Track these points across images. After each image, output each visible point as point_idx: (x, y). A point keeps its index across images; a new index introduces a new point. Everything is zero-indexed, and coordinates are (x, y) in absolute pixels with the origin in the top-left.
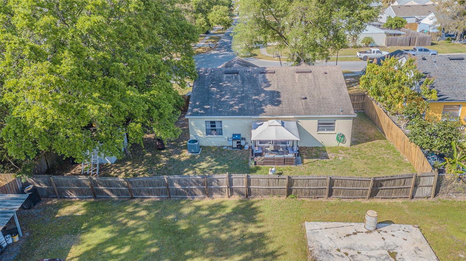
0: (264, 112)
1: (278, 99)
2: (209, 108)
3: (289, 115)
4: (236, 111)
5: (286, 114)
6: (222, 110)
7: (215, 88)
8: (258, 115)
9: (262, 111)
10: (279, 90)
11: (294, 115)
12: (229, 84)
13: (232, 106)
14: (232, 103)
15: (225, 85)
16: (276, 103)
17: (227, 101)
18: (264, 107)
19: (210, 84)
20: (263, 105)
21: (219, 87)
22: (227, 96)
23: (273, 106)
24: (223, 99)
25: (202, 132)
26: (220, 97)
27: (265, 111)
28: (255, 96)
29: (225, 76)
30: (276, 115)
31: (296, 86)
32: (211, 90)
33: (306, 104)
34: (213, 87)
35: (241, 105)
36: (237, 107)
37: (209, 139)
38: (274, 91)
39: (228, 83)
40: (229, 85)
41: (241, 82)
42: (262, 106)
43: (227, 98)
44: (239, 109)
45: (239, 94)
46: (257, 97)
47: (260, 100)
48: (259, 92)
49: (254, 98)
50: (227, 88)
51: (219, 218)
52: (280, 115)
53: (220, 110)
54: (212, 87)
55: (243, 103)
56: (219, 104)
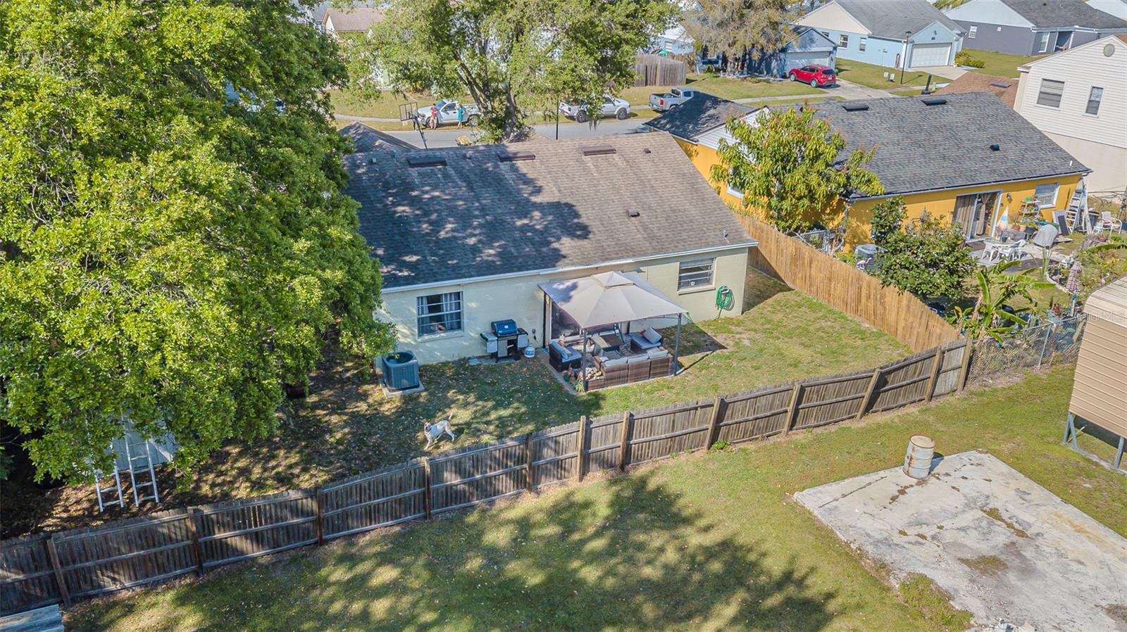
0: (564, 257)
1: (576, 221)
2: (418, 260)
3: (622, 258)
4: (493, 262)
5: (614, 256)
6: (455, 261)
7: (403, 205)
8: (554, 266)
9: (556, 257)
10: (569, 200)
11: (634, 256)
12: (437, 194)
13: (475, 250)
14: (472, 241)
15: (426, 196)
16: (579, 233)
17: (455, 238)
18: (556, 245)
19: (387, 197)
20: (549, 239)
21: (413, 202)
22: (449, 226)
23: (575, 239)
24: (442, 234)
25: (410, 329)
26: (431, 230)
27: (562, 253)
28: (520, 218)
29: (414, 172)
30: (596, 262)
31: (600, 187)
32: (395, 212)
33: (645, 227)
34: (399, 205)
35: (497, 244)
36: (492, 252)
37: (428, 345)
38: (559, 203)
39: (433, 190)
40: (438, 197)
41: (464, 184)
42: (550, 242)
43: (453, 230)
44: (499, 254)
45: (476, 217)
46: (526, 221)
47: (538, 227)
48: (525, 208)
49: (519, 223)
50: (438, 204)
51: (598, 534)
52: (604, 261)
53: (450, 262)
54: (394, 204)
55: (502, 239)
56: (440, 249)
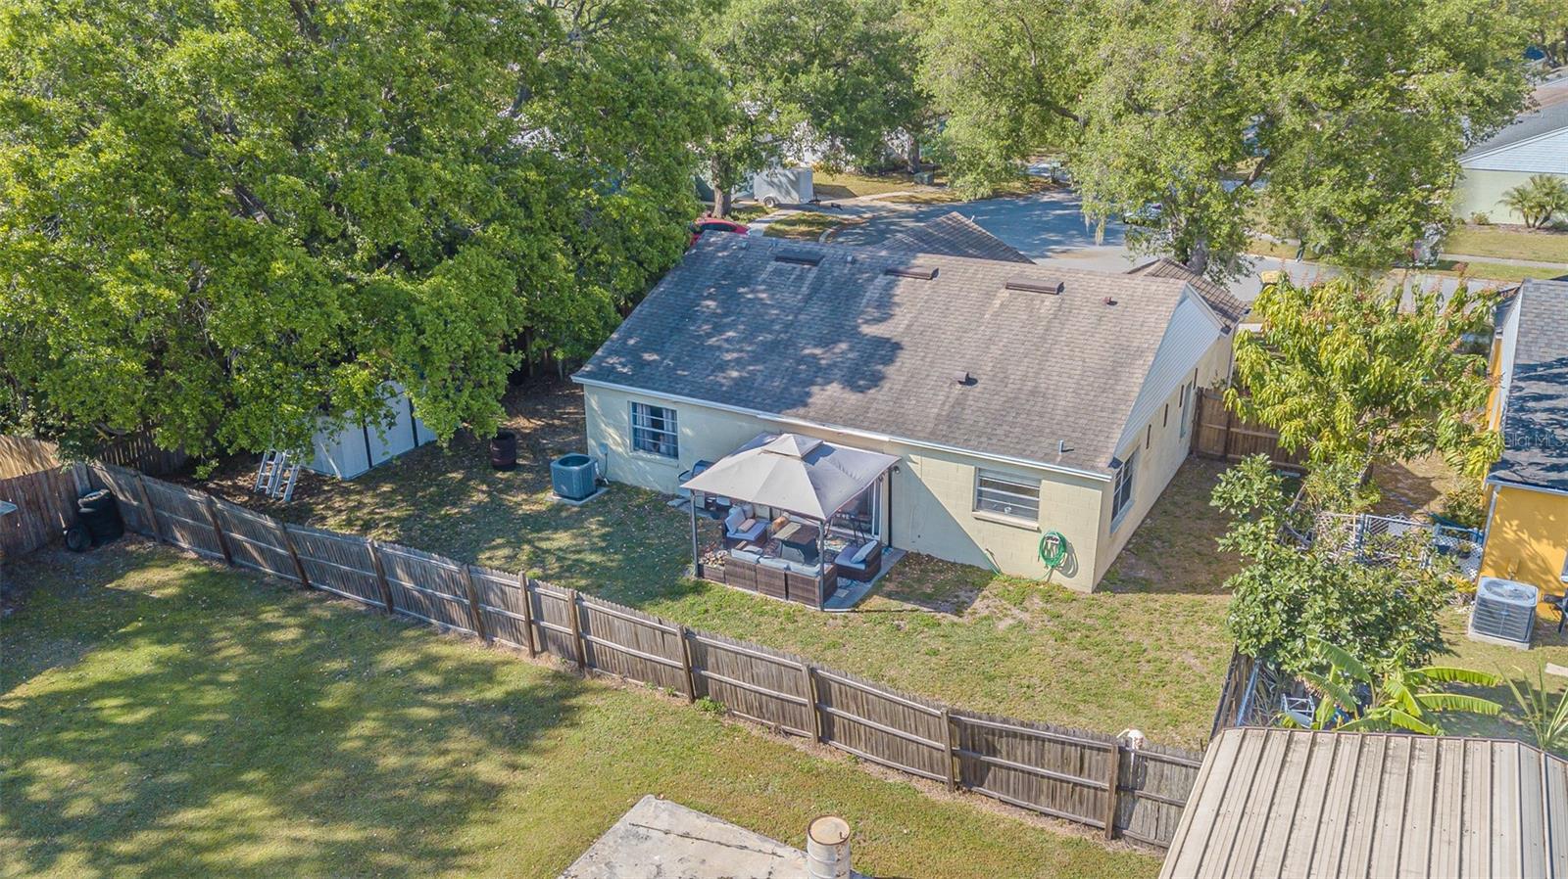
0: (806, 405)
1: (880, 367)
2: (654, 361)
3: (875, 430)
4: (722, 385)
5: (867, 423)
6: (685, 373)
7: (715, 300)
8: (779, 412)
9: (802, 401)
10: (905, 341)
11: (892, 433)
12: (764, 295)
13: (723, 367)
14: (730, 356)
15: (750, 296)
16: (861, 383)
17: (719, 348)
18: (815, 389)
19: (710, 288)
20: (818, 379)
21: (729, 299)
22: (731, 334)
23: (848, 389)
24: (712, 341)
25: (621, 437)
26: (707, 333)
27: (810, 400)
28: (817, 346)
29: (772, 266)
30: (835, 423)
31: (971, 334)
32: (698, 305)
33: (960, 403)
34: (711, 299)
35: (751, 368)
36: (735, 374)
37: (641, 463)
38: (888, 340)
39: (766, 291)
40: (762, 299)
41: (807, 292)
42: (813, 383)
43: (728, 340)
44: (737, 382)
45: (771, 332)
46: (818, 351)
47: (823, 362)
48: (837, 335)
49: (808, 351)
50: (751, 307)
52: (845, 425)
53: (680, 372)
54: (708, 297)
55: (765, 363)
56: (689, 356)
